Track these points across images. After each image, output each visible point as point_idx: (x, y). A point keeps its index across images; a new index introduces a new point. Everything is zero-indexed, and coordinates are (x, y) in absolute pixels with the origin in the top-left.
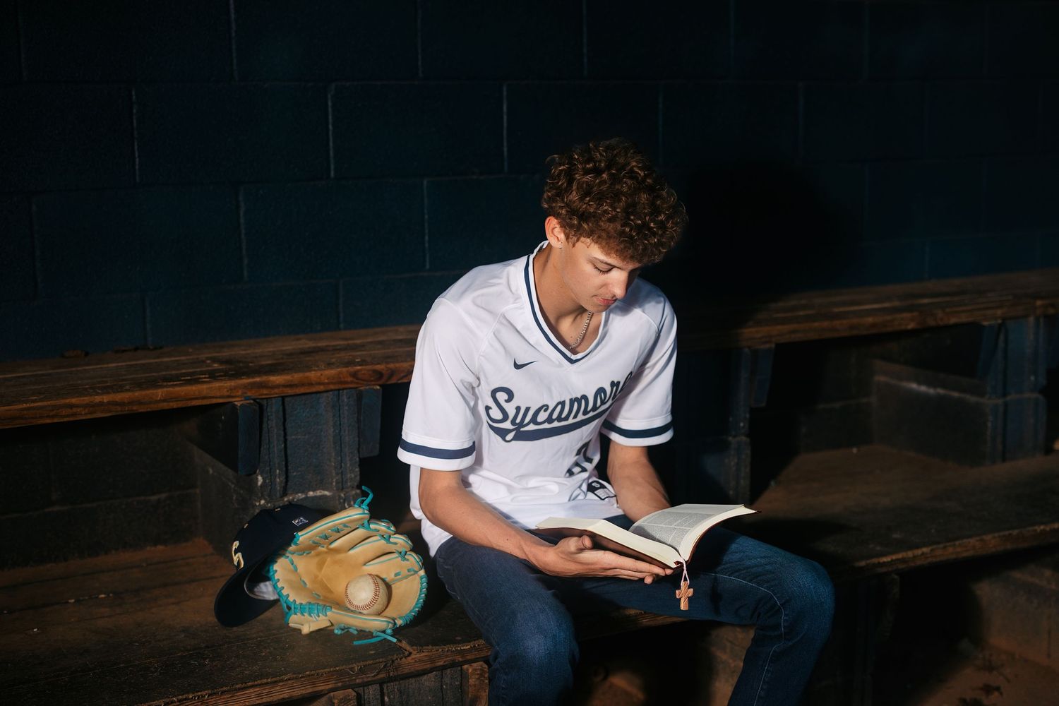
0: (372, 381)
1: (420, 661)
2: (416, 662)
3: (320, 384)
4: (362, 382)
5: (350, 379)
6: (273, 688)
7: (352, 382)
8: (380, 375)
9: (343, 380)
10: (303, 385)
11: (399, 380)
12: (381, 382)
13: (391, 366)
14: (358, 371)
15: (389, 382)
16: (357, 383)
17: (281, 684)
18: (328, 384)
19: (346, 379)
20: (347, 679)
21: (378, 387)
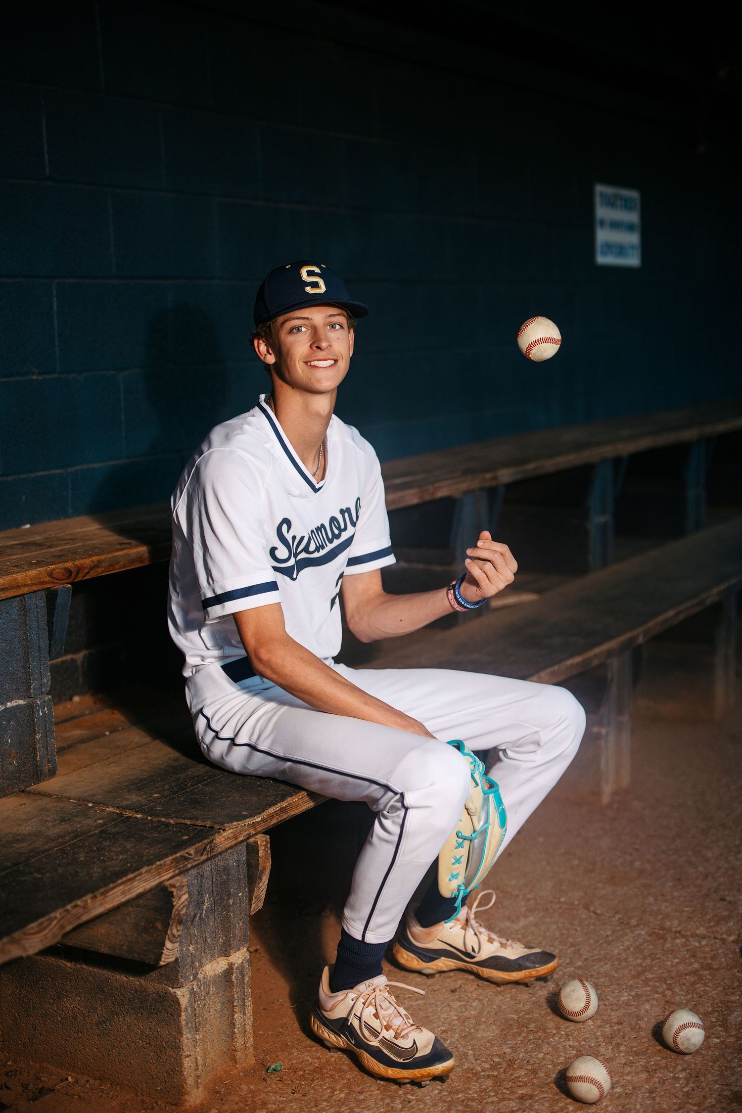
0: (63, 579)
1: (228, 838)
2: (226, 839)
3: (25, 585)
4: (57, 581)
5: (47, 579)
6: (132, 883)
7: (49, 582)
8: (69, 571)
9: (42, 580)
10: (12, 588)
11: (83, 577)
12: (70, 581)
13: (77, 562)
14: (53, 570)
15: (76, 580)
16: (53, 583)
17: (137, 878)
18: (31, 585)
19: (44, 579)
20: (182, 865)
21: (70, 586)
